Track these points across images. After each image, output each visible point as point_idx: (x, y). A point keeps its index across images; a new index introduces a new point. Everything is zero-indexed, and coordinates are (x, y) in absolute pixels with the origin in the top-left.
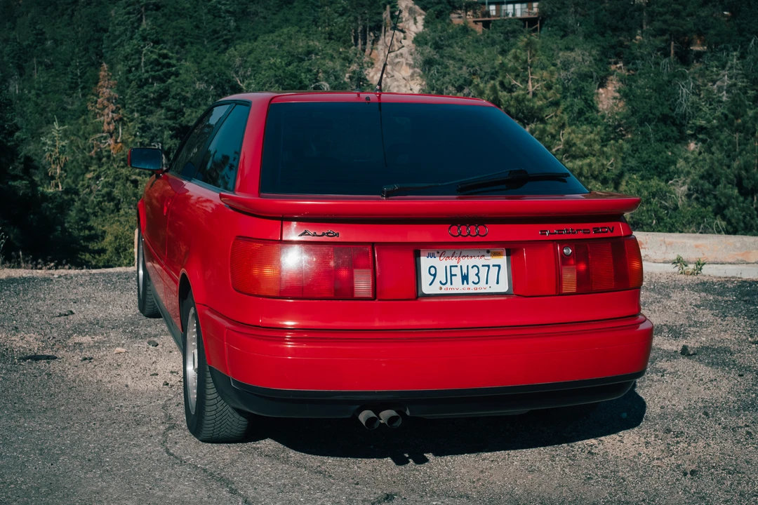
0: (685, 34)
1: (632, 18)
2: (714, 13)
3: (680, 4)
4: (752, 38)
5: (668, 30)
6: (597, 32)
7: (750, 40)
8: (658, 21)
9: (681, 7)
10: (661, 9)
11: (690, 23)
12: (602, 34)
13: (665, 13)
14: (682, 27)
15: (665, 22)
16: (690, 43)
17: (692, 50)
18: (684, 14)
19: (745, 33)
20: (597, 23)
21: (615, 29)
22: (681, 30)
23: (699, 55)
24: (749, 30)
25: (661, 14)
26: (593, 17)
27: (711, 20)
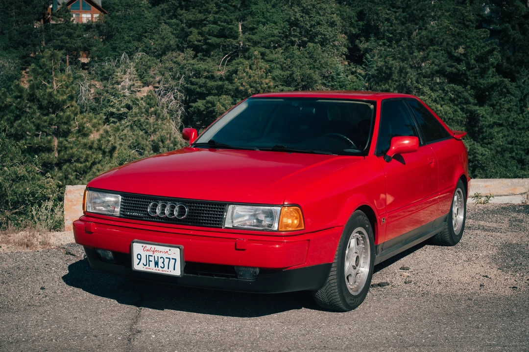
0: (76, 50)
1: (36, 37)
2: (94, 35)
3: (72, 29)
4: (122, 53)
5: (65, 47)
6: (12, 47)
7: (121, 55)
8: (57, 40)
9: (72, 31)
10: (59, 32)
11: (79, 43)
12: (16, 48)
13: (62, 35)
14: (74, 44)
15: (62, 41)
16: (78, 56)
17: (79, 61)
18: (75, 35)
19: (117, 50)
20: (10, 40)
21: (25, 45)
22: (73, 46)
23: (84, 64)
24: (120, 48)
25: (59, 35)
26: (7, 35)
27: (93, 40)
